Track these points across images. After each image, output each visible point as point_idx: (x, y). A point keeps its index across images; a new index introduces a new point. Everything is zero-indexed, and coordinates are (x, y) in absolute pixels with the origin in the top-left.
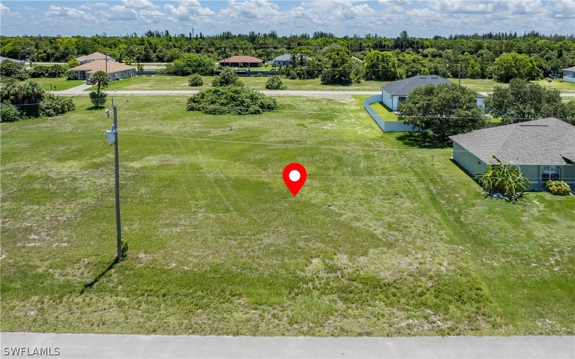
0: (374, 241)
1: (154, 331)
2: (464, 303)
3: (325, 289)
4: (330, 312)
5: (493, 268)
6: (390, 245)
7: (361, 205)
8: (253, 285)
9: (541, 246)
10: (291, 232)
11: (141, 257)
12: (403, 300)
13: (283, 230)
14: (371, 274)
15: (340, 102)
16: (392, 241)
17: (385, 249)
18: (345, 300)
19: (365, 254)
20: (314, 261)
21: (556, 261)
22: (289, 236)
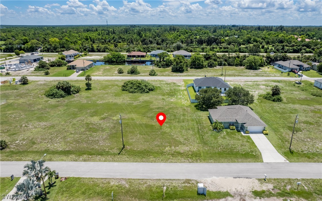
0: (180, 143)
1: (136, 162)
2: (196, 157)
3: (169, 154)
4: (169, 159)
5: (206, 150)
6: (184, 144)
7: (179, 133)
8: (153, 153)
9: (219, 145)
10: (161, 141)
11: (128, 147)
12: (184, 156)
13: (159, 140)
14: (179, 151)
15: (178, 85)
16: (185, 143)
17: (183, 145)
18: (173, 156)
19: (178, 146)
20: (166, 148)
21: (221, 148)
22: (161, 142)
